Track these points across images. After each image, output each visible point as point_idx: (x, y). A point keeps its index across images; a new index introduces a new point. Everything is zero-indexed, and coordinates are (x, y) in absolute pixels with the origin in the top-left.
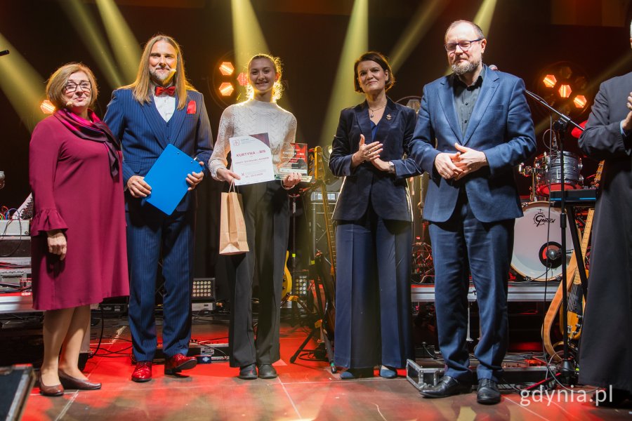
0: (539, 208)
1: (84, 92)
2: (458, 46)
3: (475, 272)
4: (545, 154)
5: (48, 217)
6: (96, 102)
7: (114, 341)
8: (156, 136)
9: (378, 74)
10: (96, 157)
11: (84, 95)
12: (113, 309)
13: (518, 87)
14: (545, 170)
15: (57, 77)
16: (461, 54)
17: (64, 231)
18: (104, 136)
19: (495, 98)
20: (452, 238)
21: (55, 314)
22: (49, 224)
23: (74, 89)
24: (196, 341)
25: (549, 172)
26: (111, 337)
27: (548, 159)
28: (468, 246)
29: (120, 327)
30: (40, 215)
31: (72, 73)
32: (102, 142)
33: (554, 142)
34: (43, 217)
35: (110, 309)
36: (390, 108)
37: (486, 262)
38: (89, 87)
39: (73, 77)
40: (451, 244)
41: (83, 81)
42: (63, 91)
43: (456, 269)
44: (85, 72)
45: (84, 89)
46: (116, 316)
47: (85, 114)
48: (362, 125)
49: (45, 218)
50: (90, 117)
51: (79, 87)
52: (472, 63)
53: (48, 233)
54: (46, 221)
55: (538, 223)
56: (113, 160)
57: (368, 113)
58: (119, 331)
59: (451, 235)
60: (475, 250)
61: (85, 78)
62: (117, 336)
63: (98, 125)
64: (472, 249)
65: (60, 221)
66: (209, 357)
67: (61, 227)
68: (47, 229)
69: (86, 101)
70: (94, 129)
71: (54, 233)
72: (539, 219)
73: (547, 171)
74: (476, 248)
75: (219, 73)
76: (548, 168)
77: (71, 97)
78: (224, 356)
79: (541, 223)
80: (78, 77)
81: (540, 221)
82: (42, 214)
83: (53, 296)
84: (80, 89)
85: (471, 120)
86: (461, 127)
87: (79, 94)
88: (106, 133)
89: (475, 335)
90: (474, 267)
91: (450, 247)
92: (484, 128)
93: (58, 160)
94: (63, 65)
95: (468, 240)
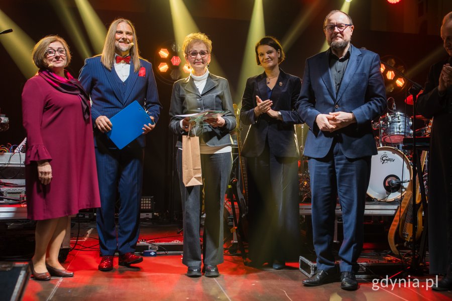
0: (384, 151)
1: (61, 56)
2: (336, 28)
3: (342, 194)
4: (388, 114)
5: (37, 151)
6: (70, 64)
7: (86, 239)
8: (115, 92)
9: (273, 55)
10: (72, 105)
11: (61, 59)
12: (84, 216)
13: (376, 60)
14: (387, 125)
15: (40, 46)
16: (338, 33)
17: (49, 161)
18: (78, 90)
19: (360, 68)
20: (326, 169)
21: (45, 222)
22: (39, 156)
23: (54, 54)
24: (145, 240)
25: (390, 127)
26: (84, 236)
27: (390, 117)
28: (337, 175)
29: (90, 229)
30: (31, 149)
31: (51, 42)
32: (76, 94)
33: (394, 106)
34: (34, 150)
35: (82, 216)
36: (282, 77)
37: (350, 187)
38: (65, 52)
39: (52, 45)
40: (326, 174)
41: (59, 48)
42: (45, 56)
43: (328, 191)
44: (60, 42)
45: (61, 54)
46: (86, 221)
47: (62, 74)
48: (261, 89)
49: (36, 151)
50: (66, 75)
51: (57, 52)
52: (345, 41)
53: (38, 163)
54: (36, 154)
55: (383, 161)
56: (85, 107)
57: (266, 81)
58: (89, 232)
59: (325, 167)
60: (342, 178)
61: (61, 46)
62: (88, 236)
63: (73, 82)
64: (341, 177)
65: (47, 153)
66: (154, 252)
67: (47, 158)
68: (36, 159)
69: (62, 64)
70: (70, 85)
71: (43, 162)
72: (384, 159)
73: (389, 126)
74: (344, 176)
75: (159, 56)
76: (390, 124)
77: (51, 60)
78: (165, 251)
79: (386, 161)
80: (56, 45)
81: (384, 161)
82: (33, 148)
83: (44, 210)
84: (58, 54)
85: (342, 83)
86: (335, 88)
87: (57, 58)
88: (79, 88)
89: (341, 238)
90: (341, 191)
91: (325, 176)
92: (351, 89)
93: (44, 109)
94: (44, 37)
95: (338, 171)
